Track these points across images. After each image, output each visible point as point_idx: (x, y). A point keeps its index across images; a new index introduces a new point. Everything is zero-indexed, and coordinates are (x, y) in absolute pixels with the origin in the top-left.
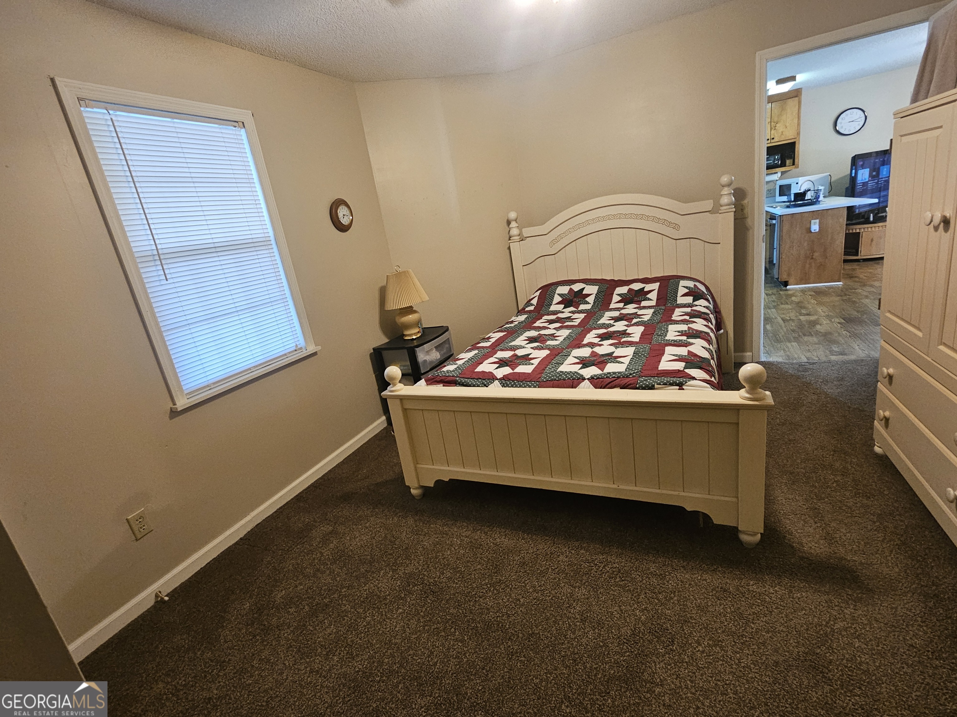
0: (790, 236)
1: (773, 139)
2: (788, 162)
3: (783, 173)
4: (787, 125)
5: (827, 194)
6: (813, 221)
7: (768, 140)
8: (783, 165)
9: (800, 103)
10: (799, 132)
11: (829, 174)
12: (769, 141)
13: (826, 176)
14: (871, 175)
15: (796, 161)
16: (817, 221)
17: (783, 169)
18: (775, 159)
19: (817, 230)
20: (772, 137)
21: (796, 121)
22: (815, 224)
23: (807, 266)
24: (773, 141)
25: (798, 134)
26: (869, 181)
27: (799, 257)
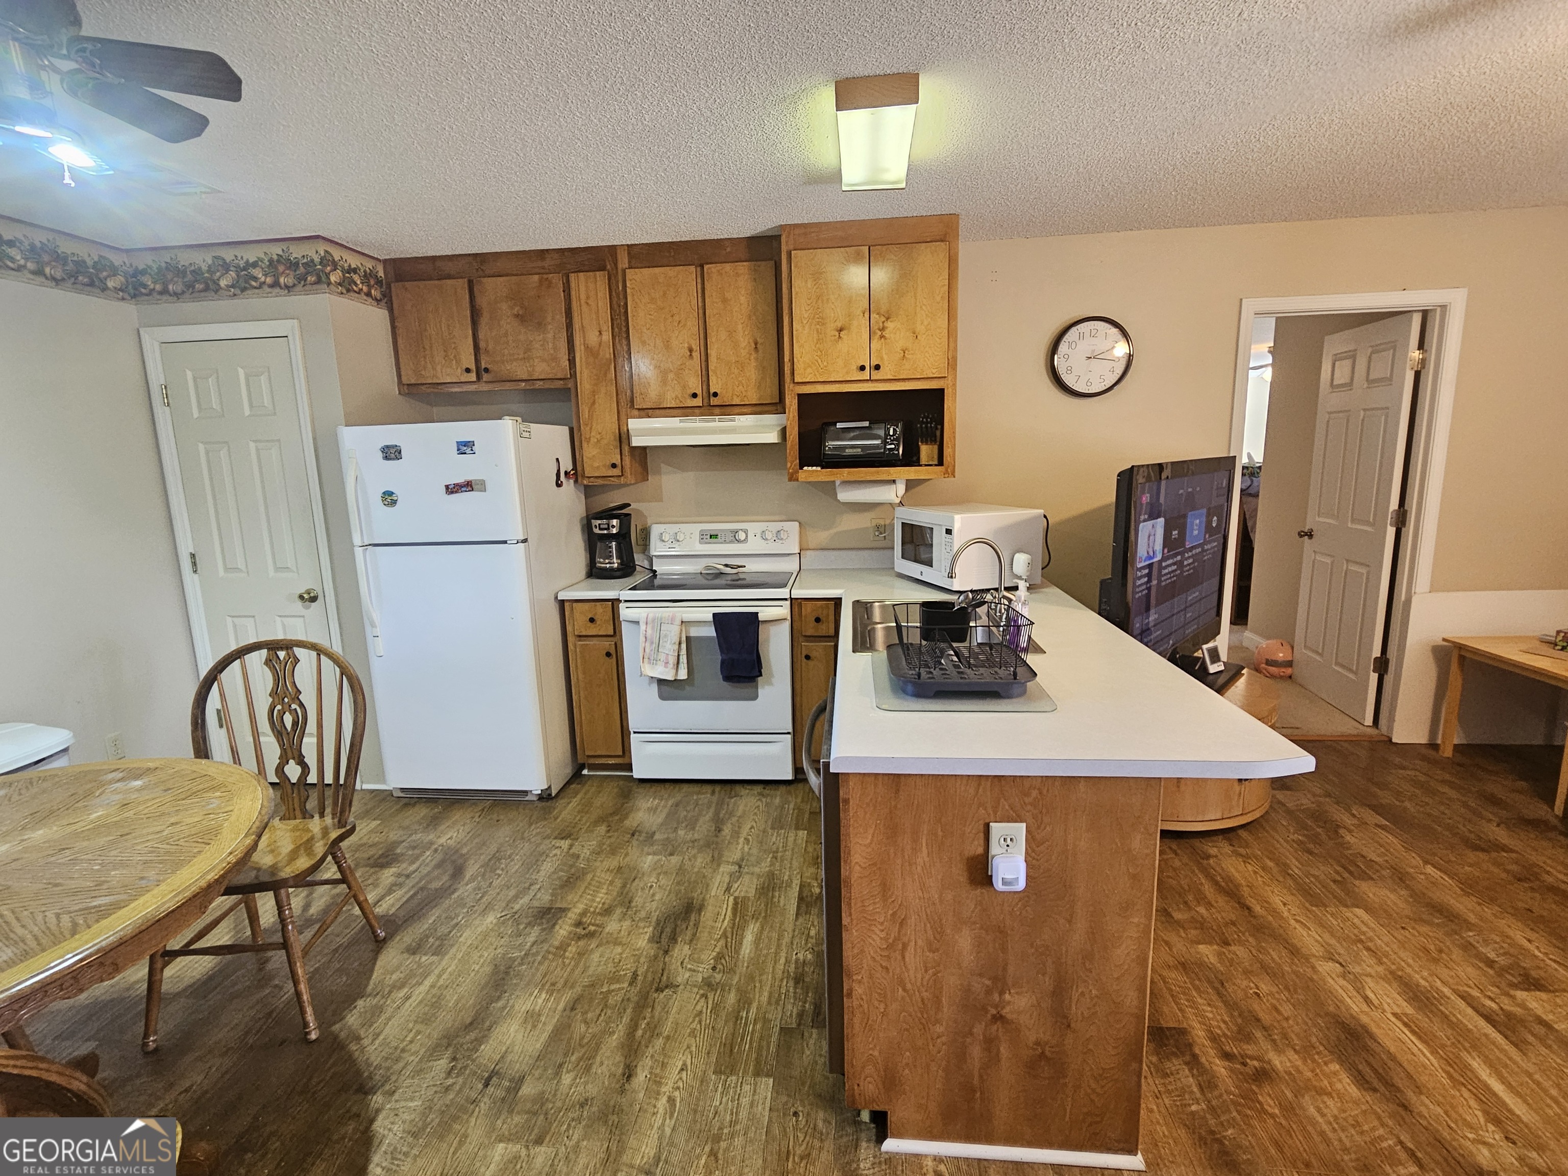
0: (885, 888)
1: (877, 367)
2: (926, 451)
3: (911, 485)
4: (920, 328)
5: (1038, 580)
6: (998, 829)
7: (862, 368)
8: (911, 459)
9: (952, 261)
10: (955, 359)
11: (1041, 511)
12: (866, 375)
13: (1036, 518)
14: (1168, 542)
15: (947, 451)
16: (1020, 830)
17: (911, 473)
18: (887, 434)
19: (1021, 885)
20: (874, 363)
21: (943, 322)
22: (1009, 841)
23: (976, 1052)
24: (876, 375)
25: (952, 364)
26: (1164, 559)
27: (937, 1000)
